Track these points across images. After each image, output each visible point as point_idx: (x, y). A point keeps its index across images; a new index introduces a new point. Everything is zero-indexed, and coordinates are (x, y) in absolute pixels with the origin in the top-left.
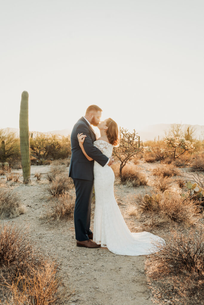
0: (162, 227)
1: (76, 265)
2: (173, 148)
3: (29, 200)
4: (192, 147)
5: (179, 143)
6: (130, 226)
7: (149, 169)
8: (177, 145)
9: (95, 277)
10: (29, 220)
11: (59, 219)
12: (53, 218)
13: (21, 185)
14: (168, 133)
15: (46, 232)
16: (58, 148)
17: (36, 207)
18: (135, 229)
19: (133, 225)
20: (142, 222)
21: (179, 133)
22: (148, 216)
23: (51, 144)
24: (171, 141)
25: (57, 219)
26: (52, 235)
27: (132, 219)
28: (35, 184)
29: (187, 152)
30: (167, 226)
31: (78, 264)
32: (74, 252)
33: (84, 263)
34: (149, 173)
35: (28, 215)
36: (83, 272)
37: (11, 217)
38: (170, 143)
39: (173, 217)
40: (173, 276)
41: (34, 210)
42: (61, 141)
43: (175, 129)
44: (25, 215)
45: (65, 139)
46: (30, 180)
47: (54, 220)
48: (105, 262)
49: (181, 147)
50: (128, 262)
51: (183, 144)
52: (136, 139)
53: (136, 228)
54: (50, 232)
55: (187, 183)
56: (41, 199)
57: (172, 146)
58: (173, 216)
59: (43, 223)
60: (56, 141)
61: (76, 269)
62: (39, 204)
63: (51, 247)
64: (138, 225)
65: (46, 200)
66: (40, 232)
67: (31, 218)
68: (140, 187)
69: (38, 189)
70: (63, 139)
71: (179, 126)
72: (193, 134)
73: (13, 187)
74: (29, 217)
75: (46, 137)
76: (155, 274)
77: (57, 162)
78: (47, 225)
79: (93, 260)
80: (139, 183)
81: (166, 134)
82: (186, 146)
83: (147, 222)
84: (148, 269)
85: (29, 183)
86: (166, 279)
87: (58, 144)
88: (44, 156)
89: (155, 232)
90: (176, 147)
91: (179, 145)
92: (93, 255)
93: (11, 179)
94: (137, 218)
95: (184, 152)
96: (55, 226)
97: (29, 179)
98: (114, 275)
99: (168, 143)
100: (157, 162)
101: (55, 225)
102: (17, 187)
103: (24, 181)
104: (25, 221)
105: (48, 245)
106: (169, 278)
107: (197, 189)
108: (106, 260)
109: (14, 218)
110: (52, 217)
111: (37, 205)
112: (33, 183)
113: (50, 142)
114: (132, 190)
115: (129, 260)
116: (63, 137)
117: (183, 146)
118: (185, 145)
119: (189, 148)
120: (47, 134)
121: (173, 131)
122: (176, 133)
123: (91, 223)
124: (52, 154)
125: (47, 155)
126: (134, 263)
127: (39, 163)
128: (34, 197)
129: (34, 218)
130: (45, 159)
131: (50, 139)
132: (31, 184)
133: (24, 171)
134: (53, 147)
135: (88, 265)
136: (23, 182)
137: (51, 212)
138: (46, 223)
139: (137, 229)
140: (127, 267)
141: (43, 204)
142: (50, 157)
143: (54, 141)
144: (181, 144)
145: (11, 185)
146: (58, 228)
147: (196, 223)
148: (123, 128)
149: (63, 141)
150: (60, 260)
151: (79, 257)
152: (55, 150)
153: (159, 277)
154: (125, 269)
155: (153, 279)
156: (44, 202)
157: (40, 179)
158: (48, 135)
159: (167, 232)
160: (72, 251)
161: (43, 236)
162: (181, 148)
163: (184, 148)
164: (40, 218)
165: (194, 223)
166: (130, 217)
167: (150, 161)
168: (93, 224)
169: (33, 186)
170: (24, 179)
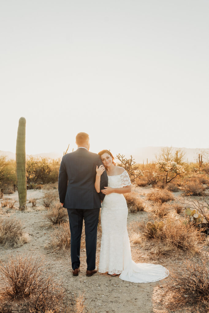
0: (168, 255)
1: (91, 296)
2: (165, 172)
3: (29, 228)
4: (184, 171)
5: (171, 167)
6: (137, 254)
7: (143, 194)
8: (169, 169)
9: (113, 309)
10: (34, 249)
11: (65, 248)
12: (59, 248)
13: (17, 211)
14: (158, 157)
15: (54, 263)
16: (47, 172)
17: (38, 235)
18: (142, 258)
19: (140, 253)
20: (148, 250)
21: (169, 156)
22: (152, 244)
23: (40, 168)
24: (163, 165)
25: (63, 249)
26: (61, 265)
27: (138, 247)
28: (32, 210)
29: (178, 176)
30: (173, 254)
31: (94, 296)
32: (87, 283)
33: (99, 295)
34: (143, 197)
35: (31, 244)
36: (100, 304)
37: (16, 247)
38: (162, 167)
39: (178, 245)
40: (190, 306)
41: (36, 238)
42: (51, 165)
43: (165, 154)
44: (29, 245)
45: (55, 163)
46: (26, 207)
47: (60, 250)
48: (119, 293)
49: (173, 171)
50: (143, 293)
51: (174, 168)
52: (132, 165)
53: (143, 256)
54: (58, 262)
55: (186, 209)
56: (41, 227)
57: (164, 170)
58: (180, 245)
59: (49, 253)
60: (46, 165)
61: (92, 301)
62: (40, 232)
63: (62, 278)
64: (144, 254)
65: (47, 228)
66: (48, 263)
67: (35, 247)
68: (138, 213)
69: (35, 216)
70: (53, 163)
71: (169, 150)
72: (183, 158)
73: (9, 214)
74: (33, 246)
75: (36, 160)
76: (172, 305)
77: (48, 186)
78: (54, 255)
79: (107, 291)
80: (136, 208)
81: (156, 158)
82: (178, 171)
83: (152, 250)
84: (164, 299)
85: (25, 210)
86: (183, 310)
87: (48, 168)
88: (34, 180)
89: (162, 260)
90: (168, 171)
91: (171, 169)
92: (106, 286)
93: (5, 205)
94: (142, 246)
95: (176, 176)
96: (62, 256)
97: (25, 205)
98: (131, 306)
99: (160, 168)
100: (149, 186)
101: (61, 254)
102: (13, 214)
103: (20, 208)
104: (30, 250)
105: (60, 277)
106: (186, 309)
107: (197, 215)
108: (121, 291)
109: (19, 248)
110: (58, 246)
111: (38, 233)
112: (29, 209)
113: (40, 166)
114: (130, 216)
115: (143, 291)
116: (53, 160)
117: (175, 170)
118: (177, 169)
119: (181, 172)
120: (36, 158)
121: (163, 155)
122: (166, 157)
123: (97, 252)
124: (41, 177)
125: (37, 179)
126: (148, 294)
127: (29, 187)
128: (33, 224)
129: (38, 247)
130: (35, 183)
131: (40, 162)
132: (27, 211)
133: (21, 197)
134: (43, 170)
135: (104, 297)
136: (18, 209)
137: (56, 241)
138: (52, 253)
139: (144, 258)
140: (142, 298)
141: (44, 232)
142: (40, 181)
143: (43, 164)
144: (173, 168)
145: (7, 212)
146: (65, 258)
147: (200, 251)
148: (119, 154)
149: (53, 164)
150: (74, 291)
151: (93, 289)
152: (45, 174)
153: (176, 307)
154: (141, 300)
155: (171, 309)
156: (45, 229)
157: (35, 205)
158: (38, 158)
159: (174, 260)
160: (85, 282)
161: (52, 266)
162: (173, 173)
163: (176, 172)
164: (45, 247)
165: (199, 251)
166: (135, 245)
167: (142, 185)
168: (99, 253)
169: (30, 213)
170: (20, 205)
